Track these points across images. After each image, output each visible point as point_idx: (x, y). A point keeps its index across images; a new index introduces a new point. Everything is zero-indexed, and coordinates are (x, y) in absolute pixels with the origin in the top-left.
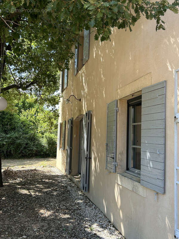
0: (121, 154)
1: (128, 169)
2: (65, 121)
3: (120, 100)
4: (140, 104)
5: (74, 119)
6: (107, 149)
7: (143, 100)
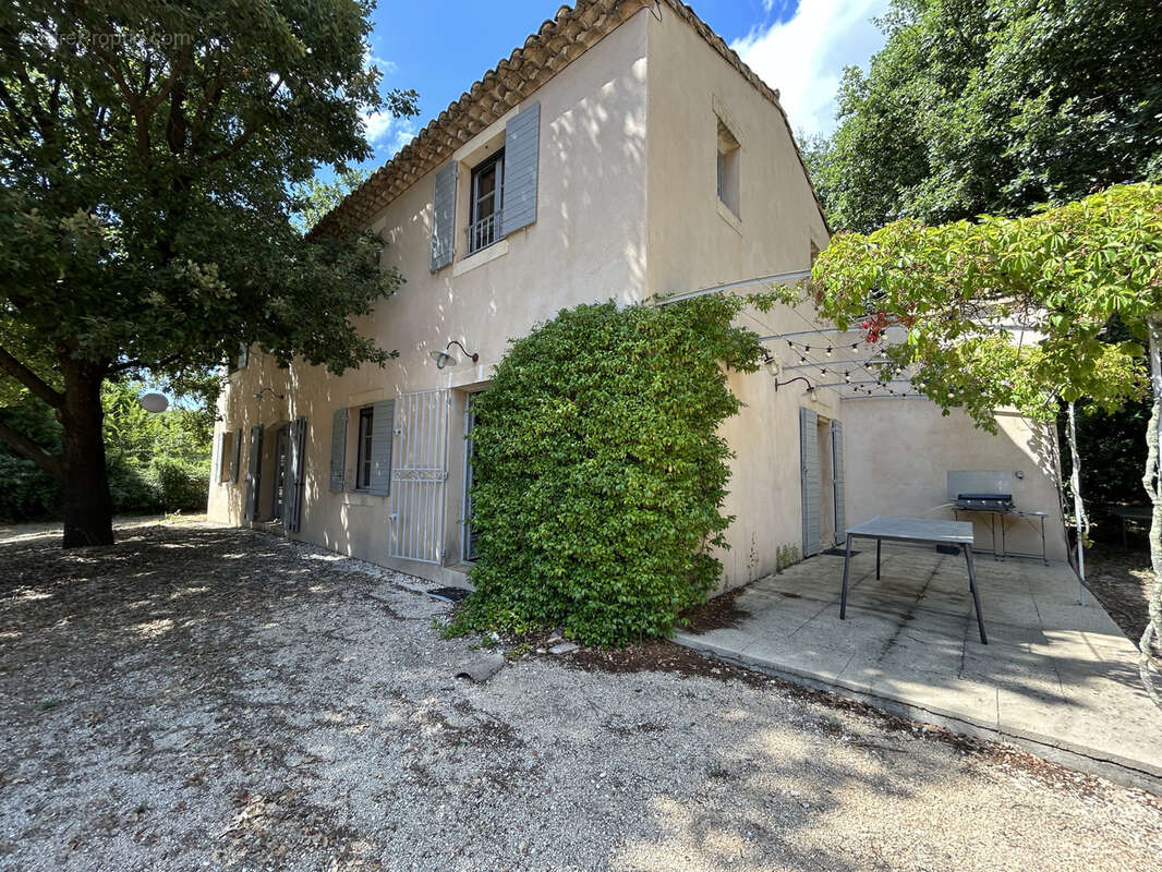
0: (350, 470)
1: (358, 487)
2: (241, 431)
3: (352, 408)
4: (372, 415)
5: (266, 427)
6: (332, 467)
7: (374, 412)
